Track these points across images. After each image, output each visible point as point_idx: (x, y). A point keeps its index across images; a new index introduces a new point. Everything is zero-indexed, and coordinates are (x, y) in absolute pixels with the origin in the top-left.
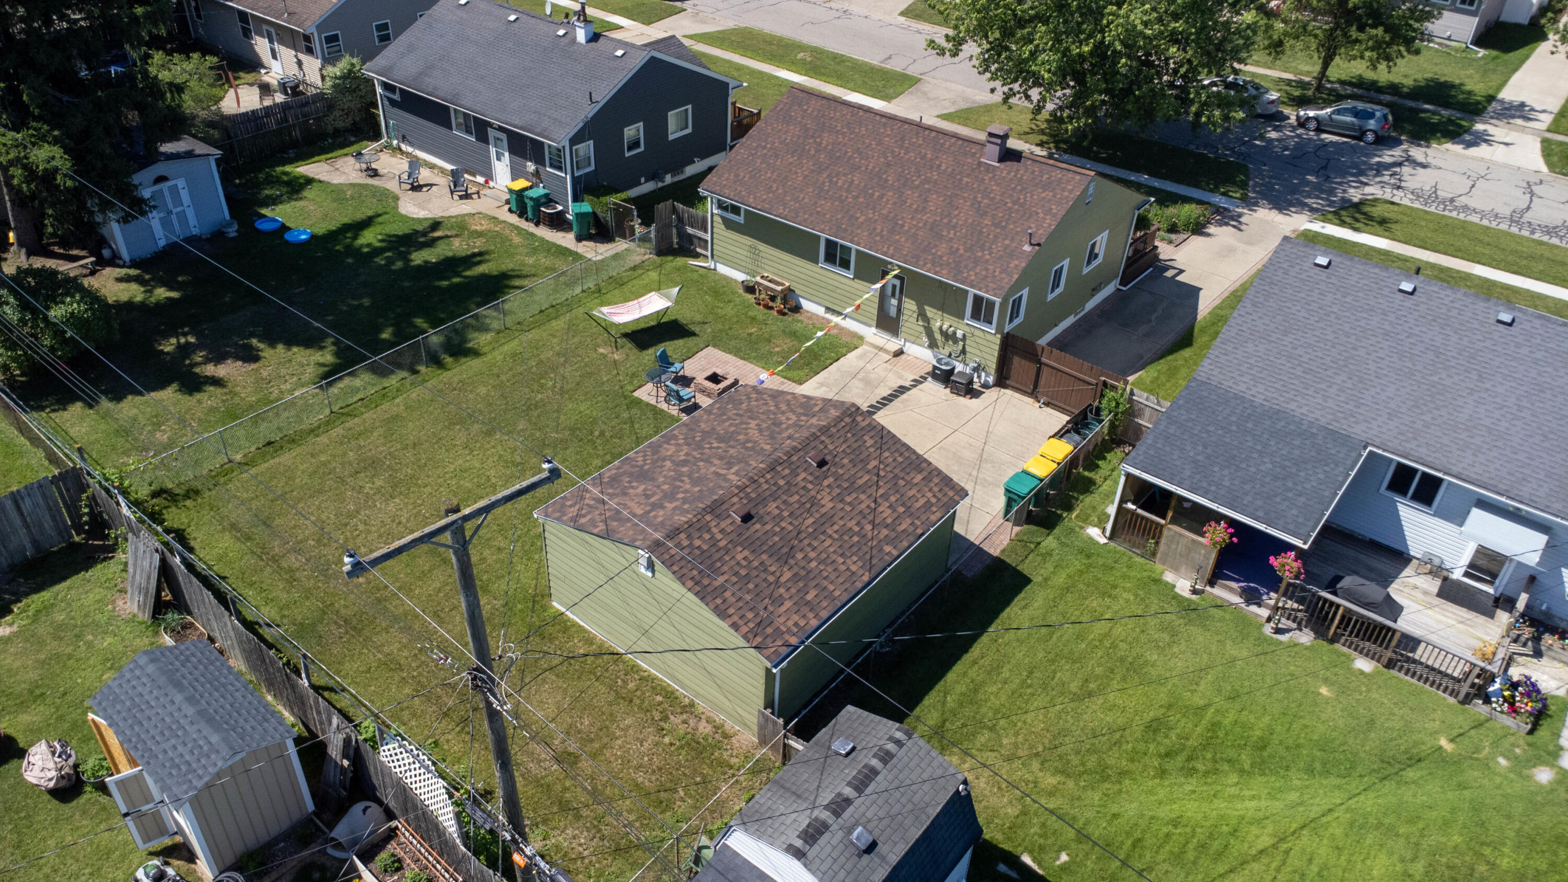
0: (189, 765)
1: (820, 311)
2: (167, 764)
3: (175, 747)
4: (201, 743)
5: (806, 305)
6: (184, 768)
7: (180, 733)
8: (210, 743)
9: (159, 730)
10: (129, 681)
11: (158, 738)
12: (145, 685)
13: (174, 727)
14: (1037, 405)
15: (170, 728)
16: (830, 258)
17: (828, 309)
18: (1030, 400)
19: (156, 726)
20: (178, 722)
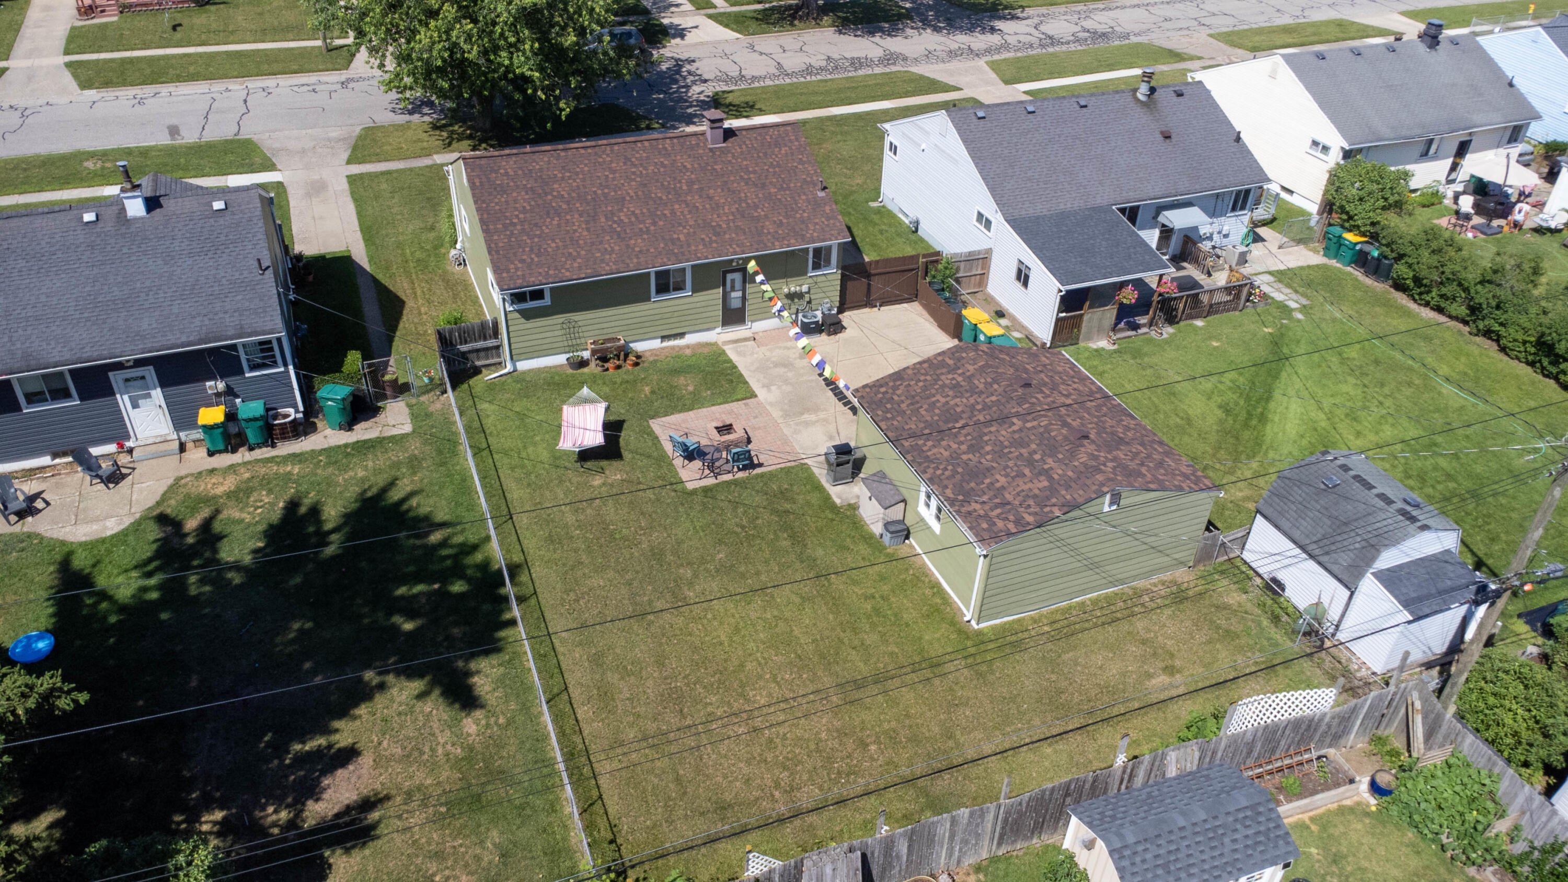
0: (1259, 832)
1: (656, 344)
2: (1250, 852)
3: (1235, 841)
4: (1241, 815)
5: (639, 347)
6: (1262, 838)
7: (1220, 831)
8: (1247, 807)
9: (1207, 850)
10: (1133, 864)
11: (1216, 853)
12: (1146, 850)
13: (1211, 835)
14: (876, 309)
15: (1210, 839)
16: (663, 288)
17: (663, 338)
18: (867, 310)
19: (1202, 852)
20: (1207, 830)
